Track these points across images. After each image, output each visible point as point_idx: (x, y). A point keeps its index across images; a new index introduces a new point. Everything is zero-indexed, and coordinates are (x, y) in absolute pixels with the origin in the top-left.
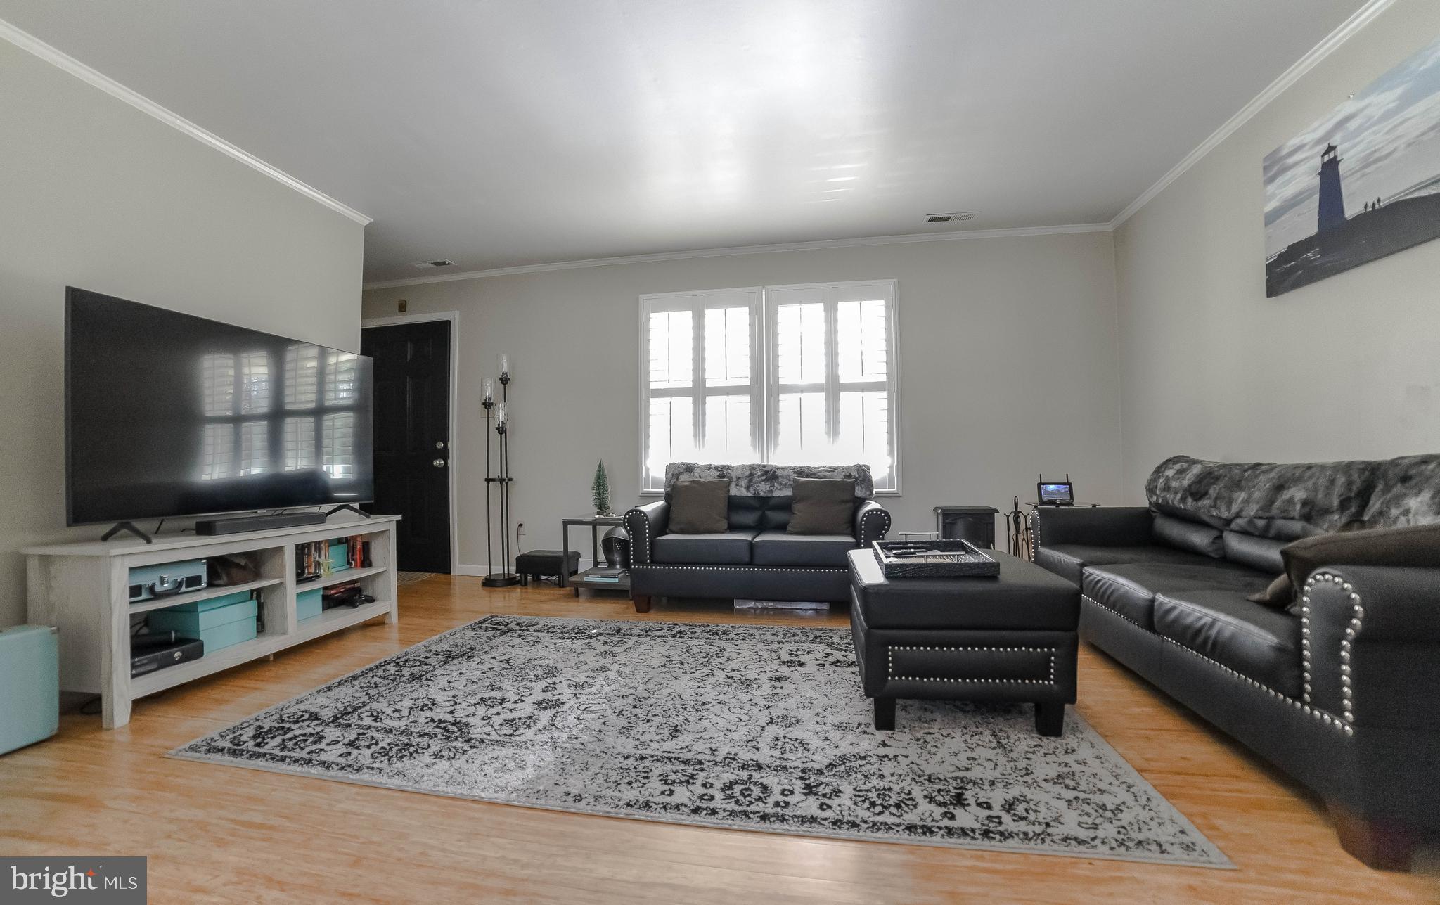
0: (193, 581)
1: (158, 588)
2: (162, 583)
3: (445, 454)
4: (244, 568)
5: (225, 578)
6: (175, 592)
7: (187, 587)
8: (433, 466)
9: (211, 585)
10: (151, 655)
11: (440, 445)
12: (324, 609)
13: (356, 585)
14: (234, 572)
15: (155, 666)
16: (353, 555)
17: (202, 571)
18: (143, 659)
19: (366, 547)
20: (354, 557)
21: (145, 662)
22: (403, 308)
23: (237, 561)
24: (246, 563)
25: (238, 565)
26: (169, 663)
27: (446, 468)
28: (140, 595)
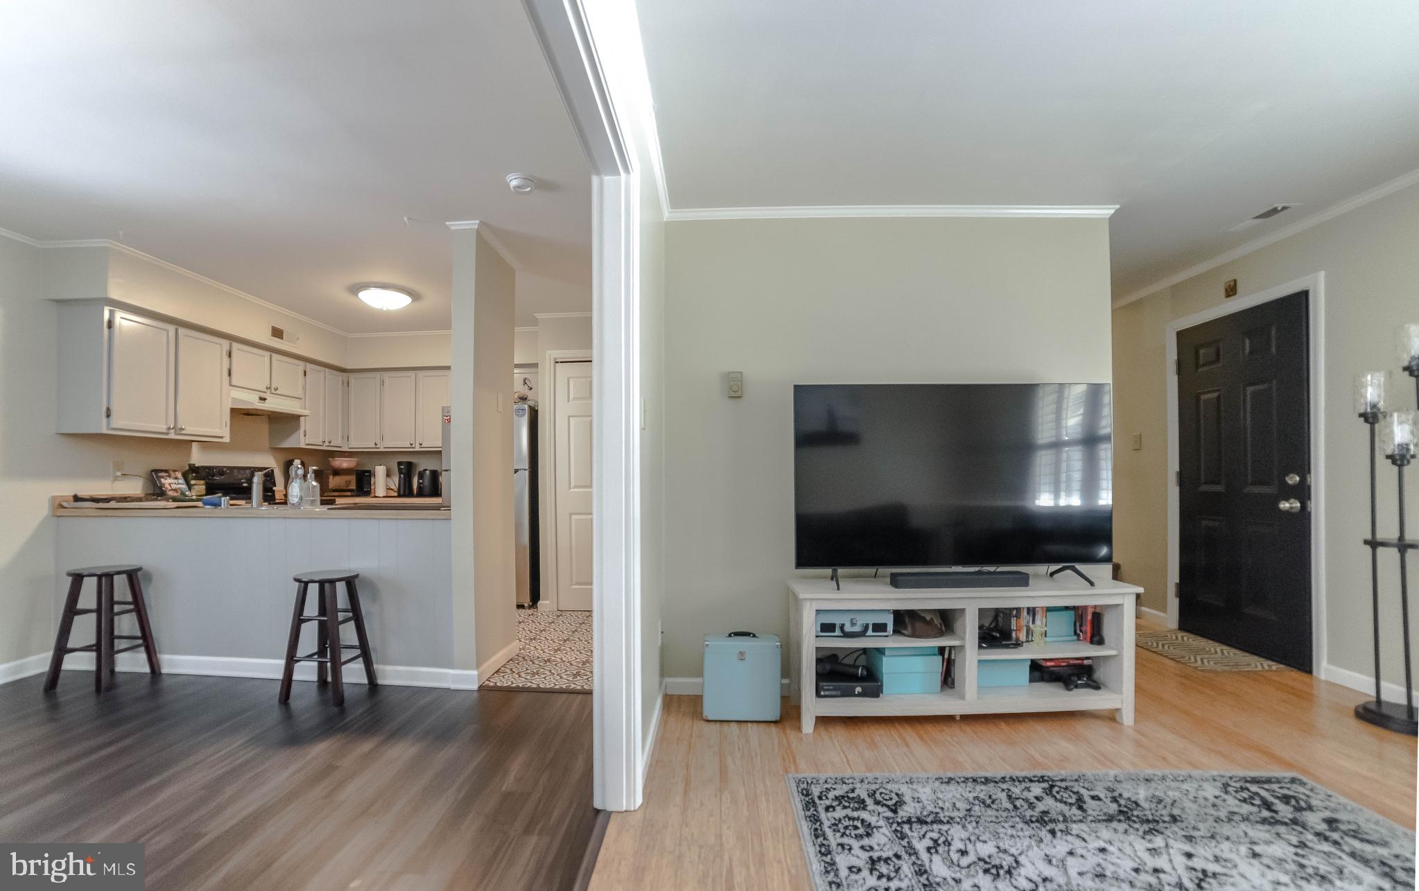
0: (880, 628)
1: (848, 628)
2: (853, 624)
3: (1302, 491)
4: (930, 623)
5: (909, 628)
6: (862, 634)
7: (873, 631)
8: (1280, 510)
9: (896, 632)
10: (838, 684)
11: (1293, 479)
12: (1031, 681)
13: (1086, 662)
14: (918, 625)
15: (839, 693)
16: (1081, 626)
17: (889, 620)
18: (831, 686)
19: (1097, 618)
20: (1084, 629)
21: (831, 688)
22: (1231, 291)
23: (922, 615)
24: (932, 619)
25: (923, 619)
26: (849, 694)
27: (1303, 518)
28: (834, 631)
